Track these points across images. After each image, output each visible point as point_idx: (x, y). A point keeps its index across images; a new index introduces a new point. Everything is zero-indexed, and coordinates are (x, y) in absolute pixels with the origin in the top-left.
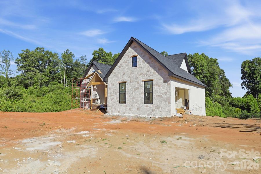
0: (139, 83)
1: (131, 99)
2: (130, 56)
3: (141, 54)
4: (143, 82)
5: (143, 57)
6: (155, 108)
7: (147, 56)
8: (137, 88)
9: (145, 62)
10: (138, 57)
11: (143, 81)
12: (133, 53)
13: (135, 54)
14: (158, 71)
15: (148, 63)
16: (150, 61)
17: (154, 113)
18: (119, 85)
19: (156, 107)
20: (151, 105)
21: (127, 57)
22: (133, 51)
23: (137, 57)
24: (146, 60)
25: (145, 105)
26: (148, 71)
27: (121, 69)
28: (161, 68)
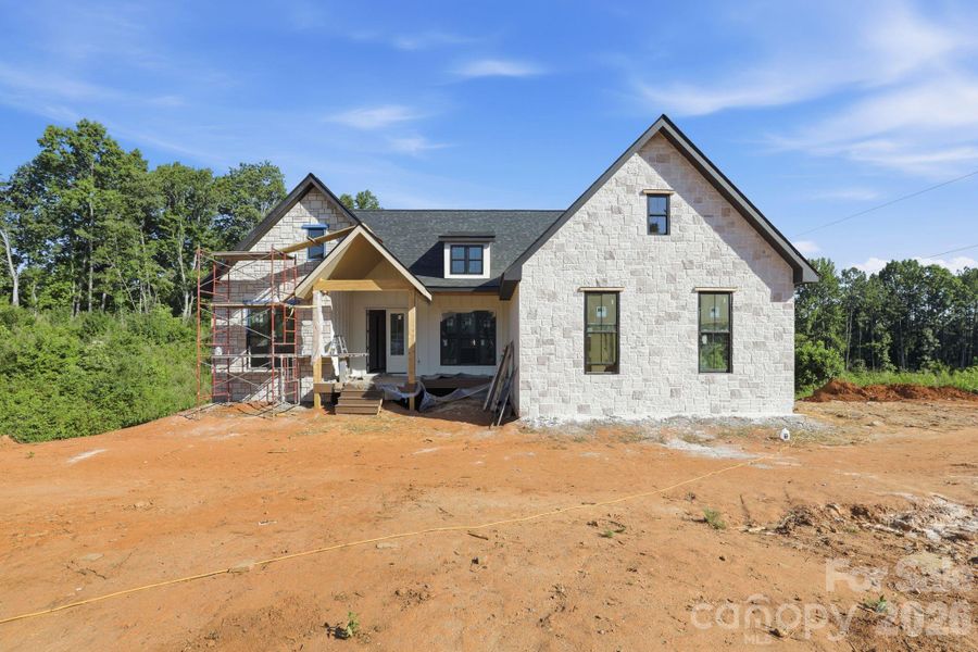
0: (678, 298)
1: (640, 354)
2: (638, 192)
3: (690, 190)
4: (696, 295)
5: (696, 203)
6: (741, 387)
7: (716, 202)
8: (669, 315)
9: (705, 225)
10: (675, 198)
11: (693, 291)
12: (650, 181)
13: (660, 184)
14: (753, 261)
15: (718, 229)
16: (723, 221)
17: (735, 402)
18: (583, 298)
19: (742, 383)
20: (726, 376)
21: (621, 191)
22: (651, 171)
23: (672, 197)
24: (707, 217)
25: (703, 376)
26: (714, 255)
27: (590, 234)
28: (764, 252)
